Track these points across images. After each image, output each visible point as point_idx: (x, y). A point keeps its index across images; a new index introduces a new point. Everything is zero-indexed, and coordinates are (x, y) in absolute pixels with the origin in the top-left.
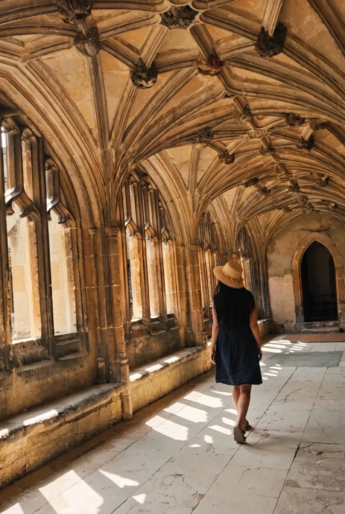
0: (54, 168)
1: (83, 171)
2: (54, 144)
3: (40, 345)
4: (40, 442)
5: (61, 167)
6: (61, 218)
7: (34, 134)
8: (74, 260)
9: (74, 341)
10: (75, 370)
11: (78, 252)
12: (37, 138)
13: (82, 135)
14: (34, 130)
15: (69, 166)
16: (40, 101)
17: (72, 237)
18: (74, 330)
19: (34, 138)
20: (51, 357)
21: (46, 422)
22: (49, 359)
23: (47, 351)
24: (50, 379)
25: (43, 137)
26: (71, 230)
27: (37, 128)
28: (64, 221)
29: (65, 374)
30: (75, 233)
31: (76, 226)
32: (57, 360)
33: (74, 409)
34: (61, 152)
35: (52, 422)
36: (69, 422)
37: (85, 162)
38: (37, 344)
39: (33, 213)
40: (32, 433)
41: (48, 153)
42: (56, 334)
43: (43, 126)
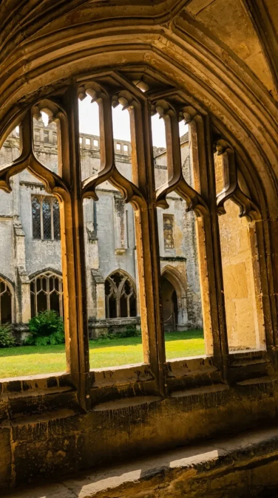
0: (228, 150)
1: (267, 148)
2: (225, 120)
3: (211, 364)
4: (194, 491)
5: (238, 148)
6: (242, 210)
7: (198, 113)
8: (260, 260)
9: (262, 361)
10: (260, 398)
11: (265, 250)
12: (203, 116)
13: (258, 101)
14: (198, 107)
15: (247, 145)
16: (199, 70)
17: (257, 232)
18: (263, 348)
19: (199, 117)
20: (226, 382)
21: (201, 467)
22: (223, 383)
23: (220, 373)
24: (222, 408)
25: (211, 114)
26: (256, 223)
27: (202, 104)
28: (247, 212)
29: (246, 402)
30: (261, 226)
31: (262, 218)
32: (233, 384)
33: (244, 453)
34: (234, 127)
35: (208, 467)
36: (240, 469)
37: (267, 135)
38: (207, 364)
39: (200, 206)
40: (180, 478)
41: (219, 133)
42: (230, 353)
43: (209, 100)
